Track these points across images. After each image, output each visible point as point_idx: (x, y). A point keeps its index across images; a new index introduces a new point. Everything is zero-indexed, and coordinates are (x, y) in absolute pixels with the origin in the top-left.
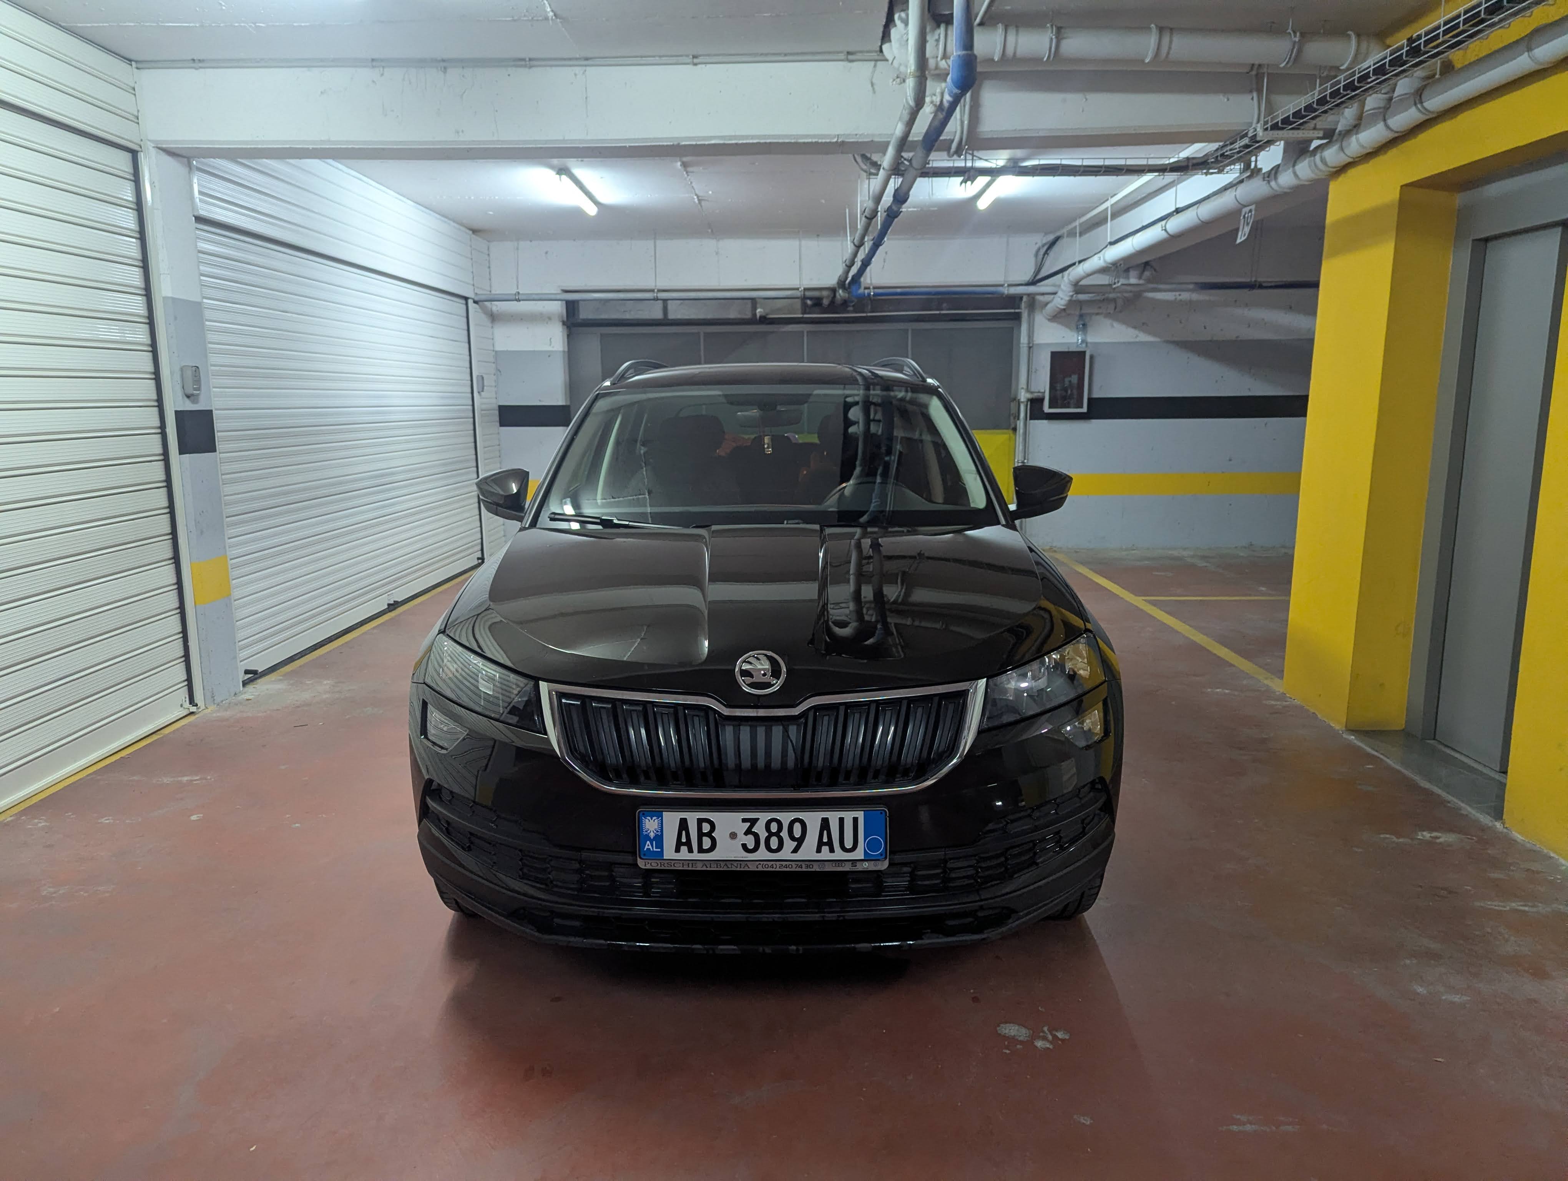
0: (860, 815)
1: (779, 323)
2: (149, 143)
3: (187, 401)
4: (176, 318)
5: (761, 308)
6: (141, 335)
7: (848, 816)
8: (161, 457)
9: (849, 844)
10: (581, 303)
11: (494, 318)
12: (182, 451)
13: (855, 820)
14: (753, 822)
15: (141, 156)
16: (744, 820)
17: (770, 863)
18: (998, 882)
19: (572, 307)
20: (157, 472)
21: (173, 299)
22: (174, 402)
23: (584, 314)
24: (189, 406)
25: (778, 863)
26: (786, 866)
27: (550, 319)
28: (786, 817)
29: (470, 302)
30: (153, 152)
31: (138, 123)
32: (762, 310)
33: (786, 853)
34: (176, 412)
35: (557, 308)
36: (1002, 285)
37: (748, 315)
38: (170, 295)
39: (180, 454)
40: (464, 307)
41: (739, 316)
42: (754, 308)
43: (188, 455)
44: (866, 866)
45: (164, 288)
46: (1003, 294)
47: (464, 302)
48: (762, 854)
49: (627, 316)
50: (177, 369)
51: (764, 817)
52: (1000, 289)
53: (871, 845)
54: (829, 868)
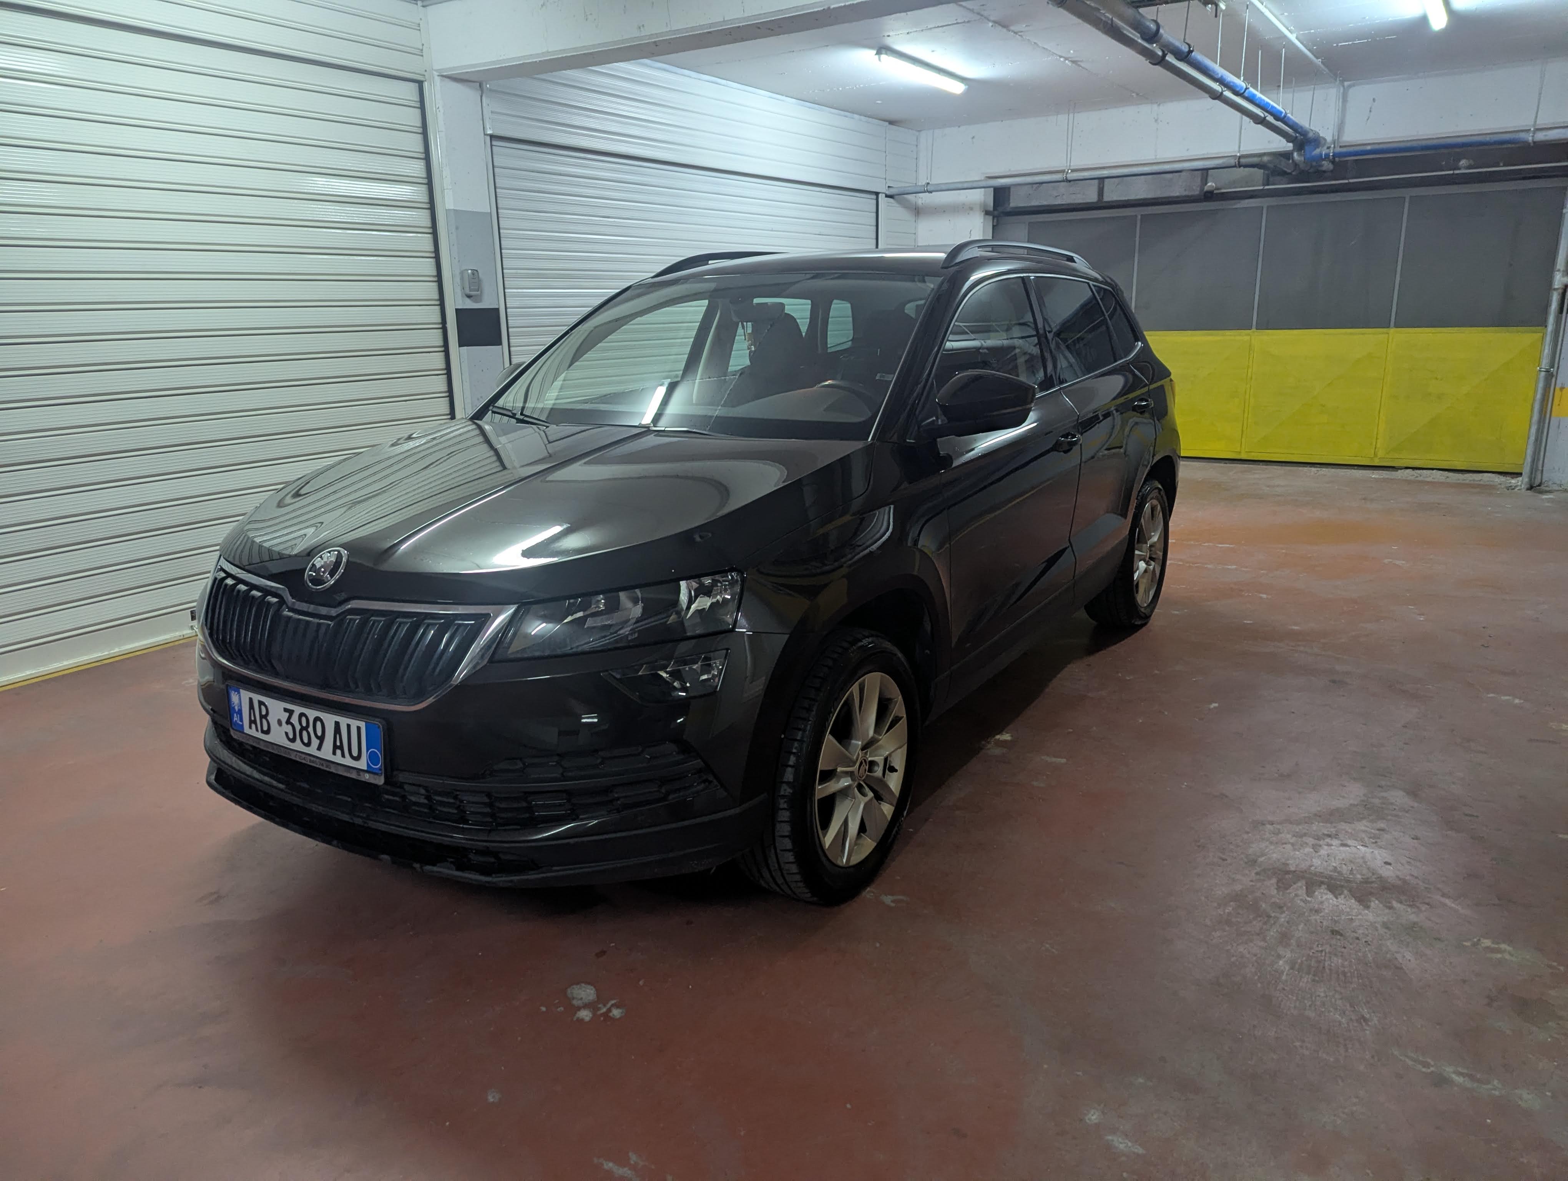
0: (362, 725)
1: (1233, 199)
2: (435, 73)
3: (468, 300)
4: (457, 228)
5: (1213, 182)
6: (425, 242)
7: (355, 723)
8: (443, 349)
9: (355, 754)
10: (1012, 190)
11: (918, 211)
12: (461, 344)
13: (359, 728)
14: (291, 712)
15: (426, 85)
16: (286, 710)
17: (303, 756)
18: (519, 827)
19: (1001, 194)
20: (438, 360)
21: (454, 210)
22: (455, 301)
23: (1016, 202)
24: (469, 305)
25: (309, 757)
26: (313, 762)
27: (971, 209)
28: (312, 714)
29: (881, 197)
30: (437, 79)
31: (422, 56)
32: (1214, 184)
33: (312, 750)
34: (457, 310)
35: (980, 197)
36: (1528, 131)
37: (1196, 191)
38: (452, 208)
39: (460, 346)
40: (874, 202)
41: (1186, 193)
42: (1205, 181)
43: (465, 348)
44: (367, 777)
45: (447, 201)
46: (1526, 143)
47: (874, 197)
48: (298, 746)
49: (1058, 202)
50: (457, 272)
51: (298, 710)
52: (1523, 136)
53: (372, 757)
54: (341, 772)
